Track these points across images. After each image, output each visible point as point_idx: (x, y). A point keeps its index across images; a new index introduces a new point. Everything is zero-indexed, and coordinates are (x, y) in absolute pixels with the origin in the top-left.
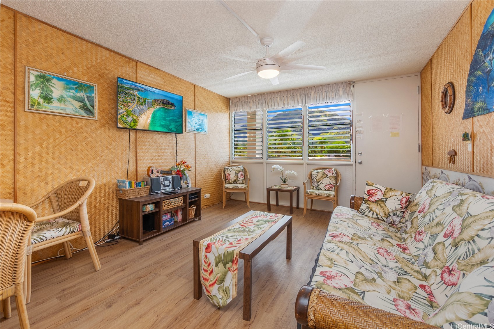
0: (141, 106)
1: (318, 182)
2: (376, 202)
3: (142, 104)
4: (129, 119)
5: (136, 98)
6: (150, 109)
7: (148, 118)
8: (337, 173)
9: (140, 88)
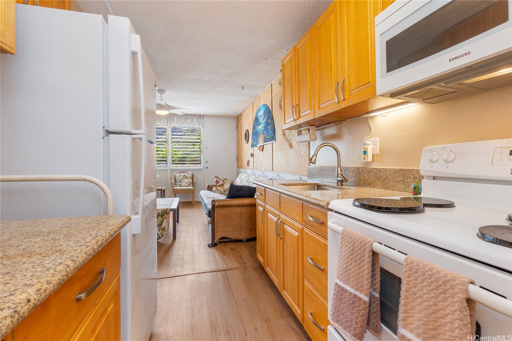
1: (180, 182)
2: (220, 186)
8: (193, 175)
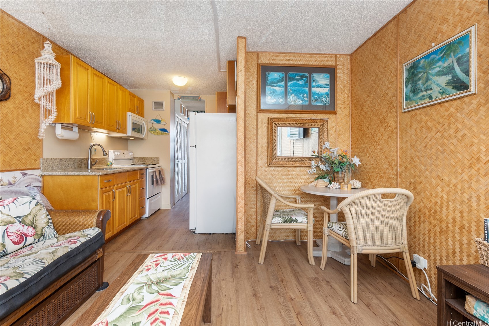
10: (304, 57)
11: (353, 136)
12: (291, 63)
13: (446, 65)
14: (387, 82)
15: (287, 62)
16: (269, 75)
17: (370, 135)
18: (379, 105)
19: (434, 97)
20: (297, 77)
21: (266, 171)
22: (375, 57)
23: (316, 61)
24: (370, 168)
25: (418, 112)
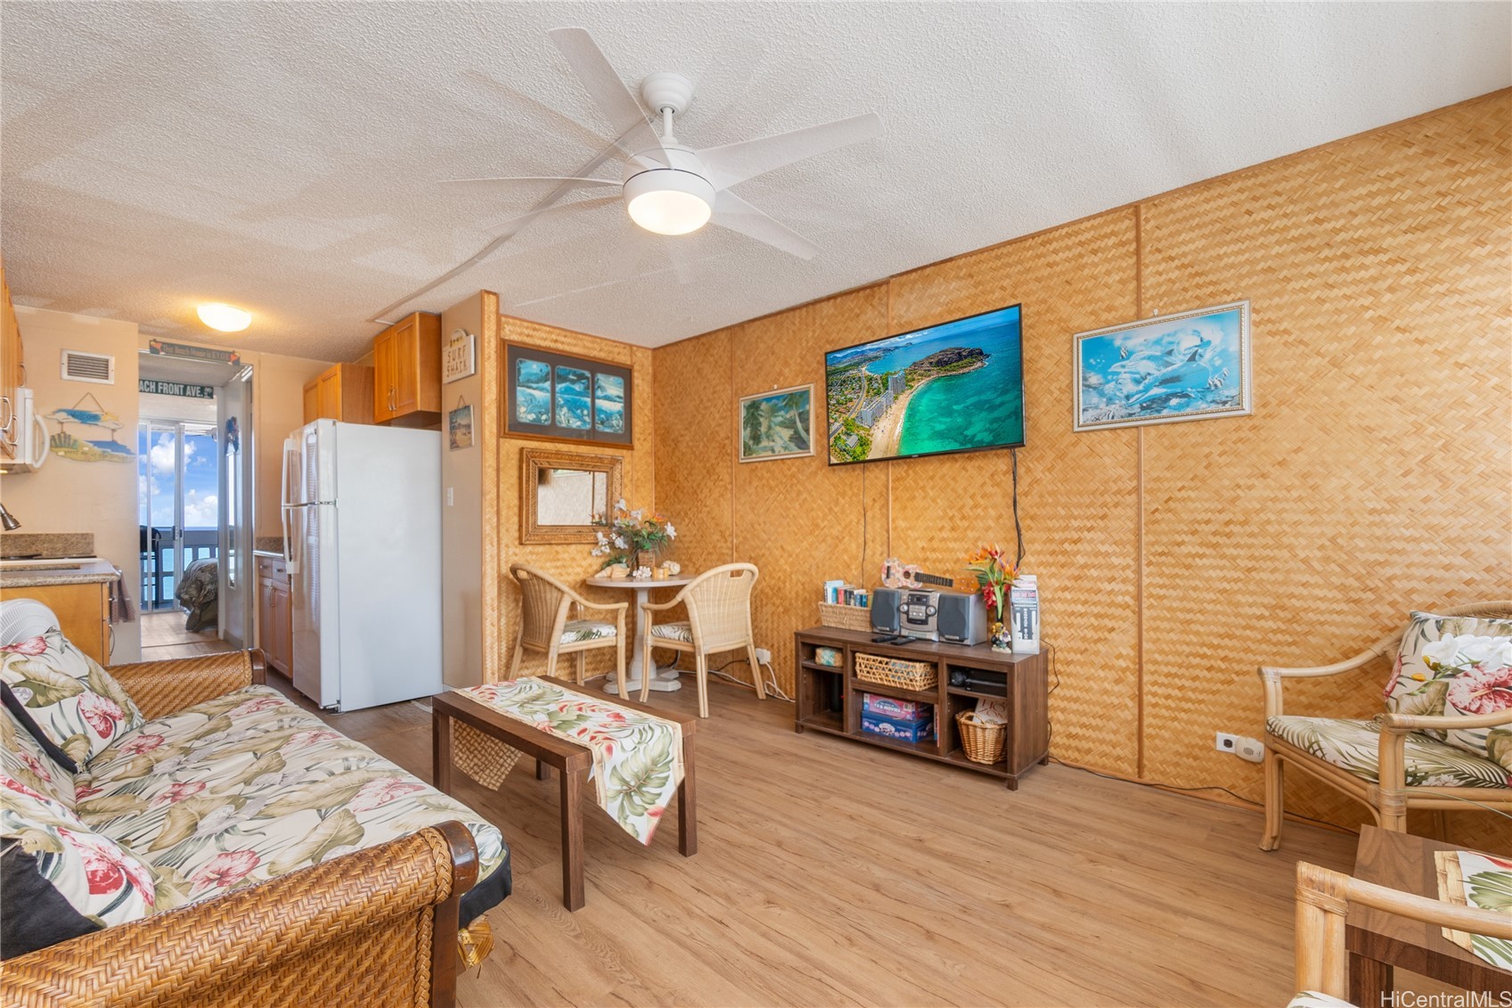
0: (878, 399)
3: (878, 394)
4: (852, 441)
5: (865, 383)
6: (901, 397)
7: (896, 423)
9: (871, 354)
10: (581, 340)
11: (659, 489)
12: (560, 347)
13: (788, 416)
14: (717, 416)
15: (553, 345)
16: (522, 366)
17: (691, 490)
18: (705, 445)
19: (777, 449)
20: (571, 377)
21: (516, 555)
22: (698, 371)
23: (601, 350)
24: (691, 542)
25: (759, 466)
